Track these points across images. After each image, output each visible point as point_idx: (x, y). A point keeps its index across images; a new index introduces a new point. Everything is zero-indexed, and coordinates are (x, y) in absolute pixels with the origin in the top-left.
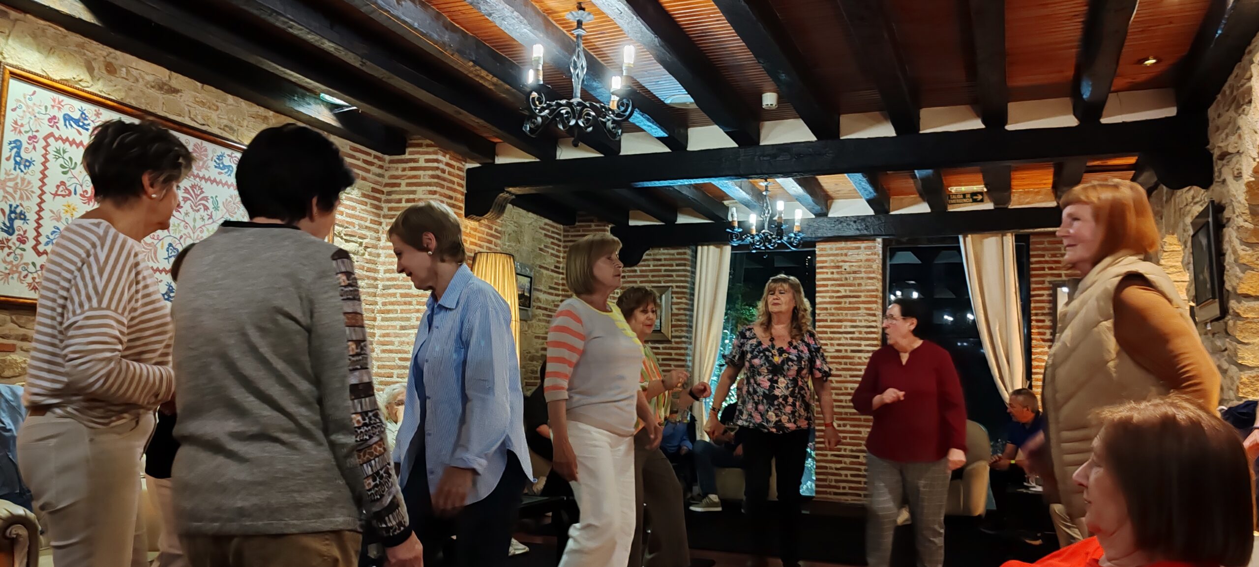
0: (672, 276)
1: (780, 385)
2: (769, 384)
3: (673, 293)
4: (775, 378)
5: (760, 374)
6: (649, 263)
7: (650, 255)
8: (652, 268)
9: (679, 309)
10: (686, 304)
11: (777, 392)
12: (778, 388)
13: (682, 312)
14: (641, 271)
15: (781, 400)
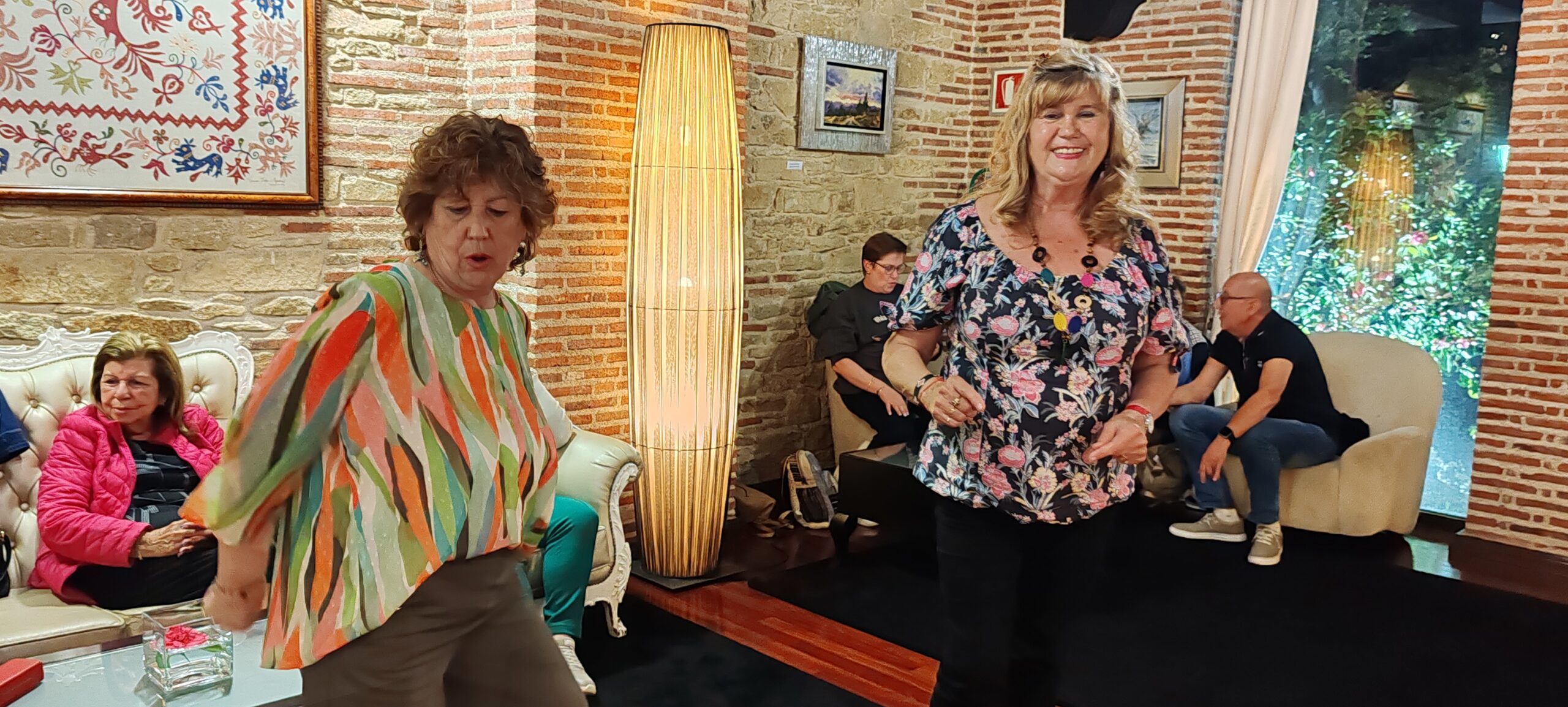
0: (1189, 55)
1: (1073, 392)
2: (1041, 387)
3: (1187, 89)
4: (1060, 371)
5: (1011, 359)
6: (1146, 29)
7: (1148, 13)
8: (1149, 39)
9: (1199, 124)
10: (1215, 112)
11: (1065, 412)
12: (1068, 398)
13: (1205, 129)
14: (1129, 47)
15: (1073, 433)
